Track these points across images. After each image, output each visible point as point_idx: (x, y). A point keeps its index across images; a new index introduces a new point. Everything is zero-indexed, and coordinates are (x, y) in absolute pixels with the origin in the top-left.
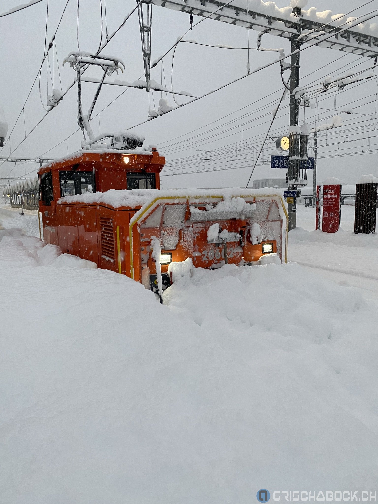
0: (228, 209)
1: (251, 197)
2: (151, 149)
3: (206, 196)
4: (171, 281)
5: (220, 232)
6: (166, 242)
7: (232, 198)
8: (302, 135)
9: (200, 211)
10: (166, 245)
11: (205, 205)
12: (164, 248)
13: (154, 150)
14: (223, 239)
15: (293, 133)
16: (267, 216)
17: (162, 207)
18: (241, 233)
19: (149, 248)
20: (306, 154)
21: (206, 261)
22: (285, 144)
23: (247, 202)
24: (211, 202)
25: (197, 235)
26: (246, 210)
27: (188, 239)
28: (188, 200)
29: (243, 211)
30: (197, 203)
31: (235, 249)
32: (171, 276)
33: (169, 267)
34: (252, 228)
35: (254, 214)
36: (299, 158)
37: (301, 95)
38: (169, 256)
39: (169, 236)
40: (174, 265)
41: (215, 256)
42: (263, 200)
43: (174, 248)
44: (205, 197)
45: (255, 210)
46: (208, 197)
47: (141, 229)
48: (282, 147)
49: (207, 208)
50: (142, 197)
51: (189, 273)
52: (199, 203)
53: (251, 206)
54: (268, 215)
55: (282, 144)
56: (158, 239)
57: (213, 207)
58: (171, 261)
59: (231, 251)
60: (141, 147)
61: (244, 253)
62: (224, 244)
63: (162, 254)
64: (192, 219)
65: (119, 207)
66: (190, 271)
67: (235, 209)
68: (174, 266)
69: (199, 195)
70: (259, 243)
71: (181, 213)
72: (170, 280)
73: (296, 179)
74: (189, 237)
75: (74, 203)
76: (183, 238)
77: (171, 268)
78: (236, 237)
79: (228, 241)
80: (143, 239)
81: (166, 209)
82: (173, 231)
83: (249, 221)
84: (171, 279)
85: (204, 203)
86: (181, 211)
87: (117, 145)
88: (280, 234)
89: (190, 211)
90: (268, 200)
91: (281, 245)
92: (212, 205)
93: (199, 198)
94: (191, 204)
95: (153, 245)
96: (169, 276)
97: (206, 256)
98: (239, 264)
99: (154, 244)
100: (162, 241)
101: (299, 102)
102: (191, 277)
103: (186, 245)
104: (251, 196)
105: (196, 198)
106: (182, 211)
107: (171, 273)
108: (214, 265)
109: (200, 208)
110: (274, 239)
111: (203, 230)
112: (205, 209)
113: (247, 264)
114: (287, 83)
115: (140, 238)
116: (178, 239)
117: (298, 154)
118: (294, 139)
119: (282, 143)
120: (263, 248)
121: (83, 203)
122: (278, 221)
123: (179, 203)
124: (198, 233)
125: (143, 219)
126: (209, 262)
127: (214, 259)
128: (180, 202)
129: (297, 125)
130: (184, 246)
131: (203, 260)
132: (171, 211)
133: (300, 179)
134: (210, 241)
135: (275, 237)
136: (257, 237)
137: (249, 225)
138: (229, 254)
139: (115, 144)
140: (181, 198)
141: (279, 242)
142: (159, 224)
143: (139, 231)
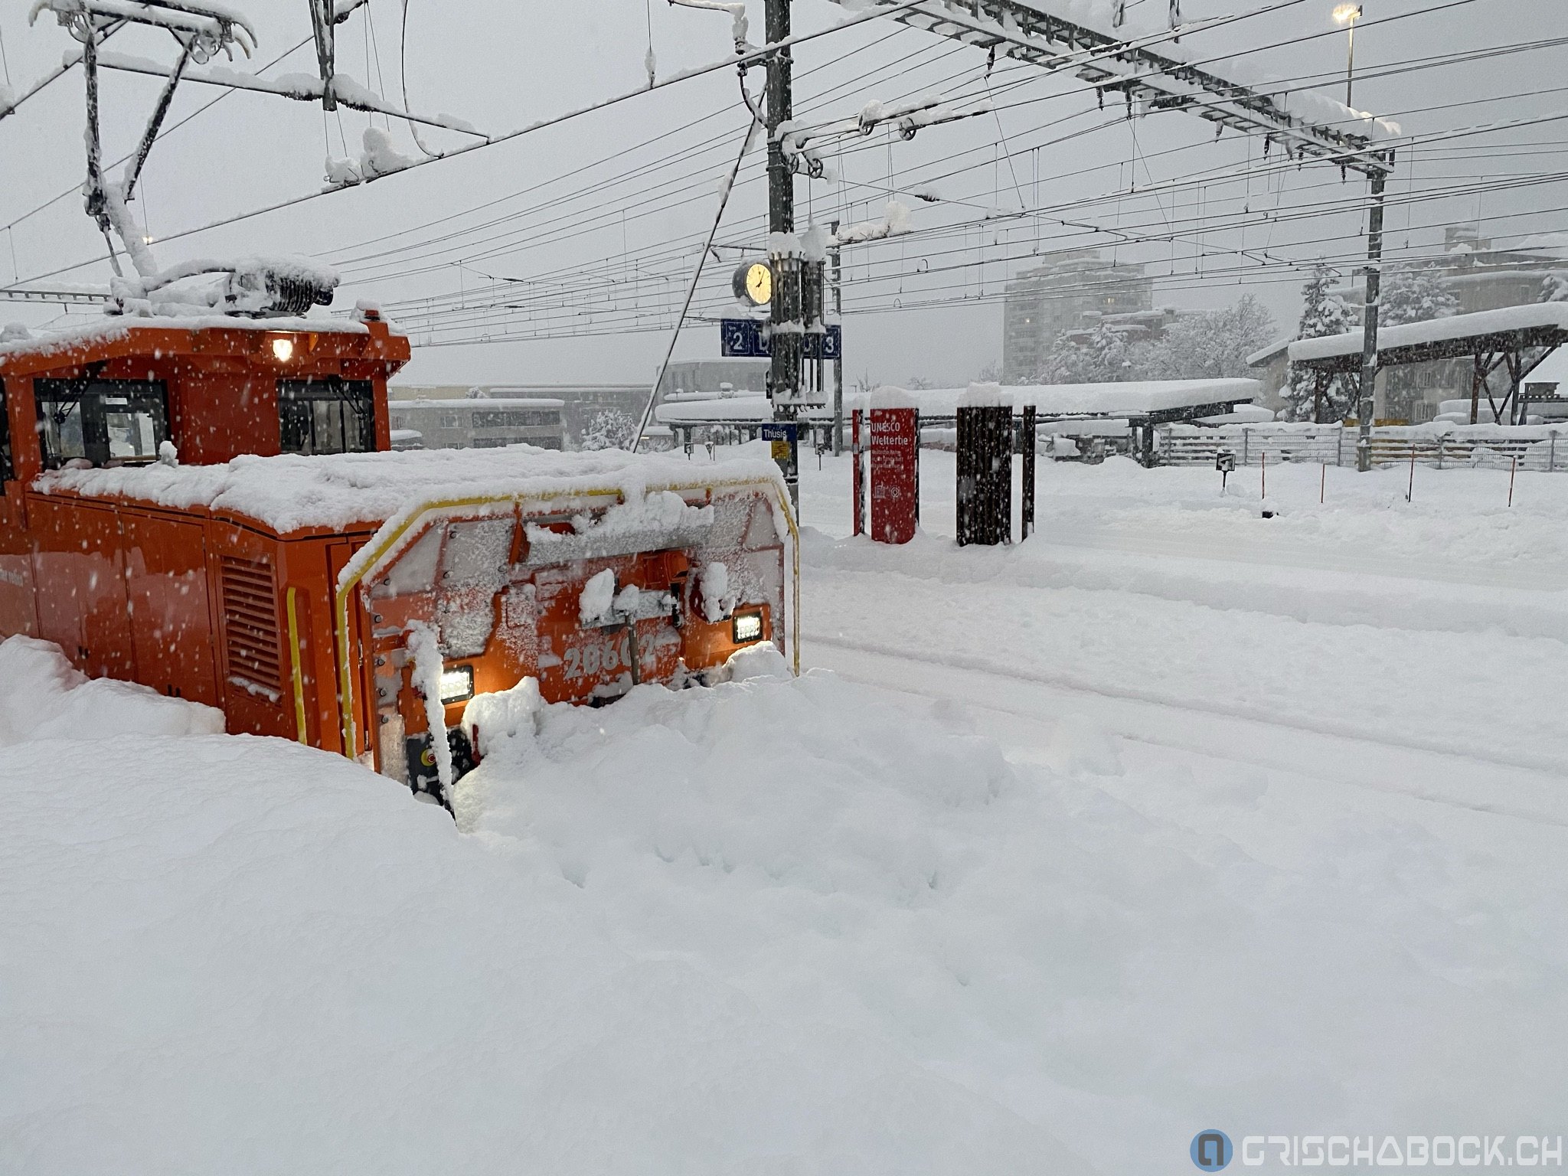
0: (636, 527)
1: (699, 487)
2: (363, 314)
3: (572, 491)
4: (477, 752)
5: (617, 592)
6: (455, 633)
7: (648, 492)
8: (806, 260)
9: (558, 537)
10: (453, 642)
11: (570, 517)
12: (447, 652)
13: (372, 316)
14: (627, 614)
15: (780, 255)
16: (744, 537)
17: (440, 531)
18: (677, 591)
19: (404, 658)
20: (818, 318)
21: (577, 678)
22: (759, 286)
23: (689, 504)
24: (587, 508)
25: (546, 604)
26: (687, 525)
27: (523, 620)
28: (517, 505)
29: (678, 528)
30: (547, 513)
31: (660, 635)
32: (475, 738)
33: (467, 708)
34: (705, 577)
35: (709, 536)
36: (800, 328)
37: (800, 144)
38: (466, 675)
39: (463, 616)
40: (485, 702)
41: (601, 663)
42: (732, 493)
43: (480, 650)
44: (570, 494)
45: (712, 525)
46: (577, 493)
47: (374, 599)
48: (751, 295)
49: (575, 526)
50: (367, 492)
51: (532, 722)
52: (553, 513)
53: (701, 515)
54: (746, 533)
55: (751, 286)
56: (429, 627)
57: (593, 522)
58: (472, 692)
59: (648, 642)
60: (328, 304)
61: (683, 645)
62: (630, 628)
63: (446, 671)
64: (534, 560)
65: (295, 528)
66: (532, 718)
67: (656, 526)
68: (484, 706)
69: (551, 490)
70: (726, 617)
71: (497, 546)
72: (473, 750)
73: (795, 390)
74: (525, 615)
75: (109, 497)
76: (507, 617)
77: (474, 714)
78: (661, 605)
79: (641, 616)
80: (381, 630)
81: (452, 535)
82: (474, 599)
83: (695, 554)
84: (476, 747)
85: (568, 510)
86: (499, 538)
87: (246, 299)
88: (780, 584)
89: (526, 538)
90: (746, 493)
91: (783, 614)
92: (591, 516)
93: (552, 497)
94: (527, 518)
95: (414, 646)
96: (470, 737)
97: (575, 665)
98: (670, 678)
99: (420, 644)
100: (441, 632)
101: (795, 163)
102: (537, 733)
103: (515, 637)
104: (700, 484)
105: (543, 499)
106: (501, 538)
107: (475, 728)
108: (600, 691)
109: (557, 528)
110: (762, 601)
111: (565, 589)
112: (571, 530)
113: (694, 678)
114: (757, 104)
115: (373, 627)
116: (490, 620)
117: (797, 316)
118: (783, 271)
119: (751, 281)
120: (735, 628)
121: (149, 502)
122: (772, 548)
123: (493, 515)
124: (551, 598)
125: (382, 569)
126: (584, 681)
127: (599, 673)
128: (496, 511)
129: (792, 230)
130: (511, 643)
131: (567, 677)
132: (469, 540)
133: (804, 390)
134: (589, 621)
135: (765, 593)
136: (720, 601)
137: (695, 566)
138: (642, 651)
139: (239, 297)
140: (499, 500)
141: (777, 606)
142: (431, 579)
143: (367, 606)
